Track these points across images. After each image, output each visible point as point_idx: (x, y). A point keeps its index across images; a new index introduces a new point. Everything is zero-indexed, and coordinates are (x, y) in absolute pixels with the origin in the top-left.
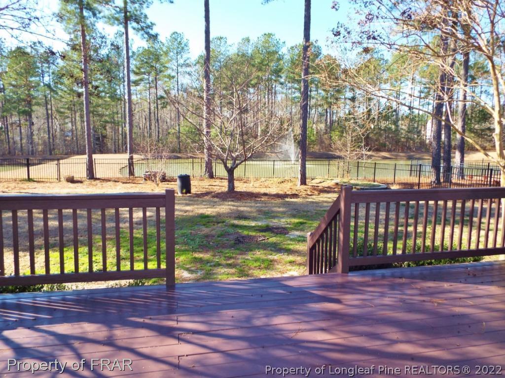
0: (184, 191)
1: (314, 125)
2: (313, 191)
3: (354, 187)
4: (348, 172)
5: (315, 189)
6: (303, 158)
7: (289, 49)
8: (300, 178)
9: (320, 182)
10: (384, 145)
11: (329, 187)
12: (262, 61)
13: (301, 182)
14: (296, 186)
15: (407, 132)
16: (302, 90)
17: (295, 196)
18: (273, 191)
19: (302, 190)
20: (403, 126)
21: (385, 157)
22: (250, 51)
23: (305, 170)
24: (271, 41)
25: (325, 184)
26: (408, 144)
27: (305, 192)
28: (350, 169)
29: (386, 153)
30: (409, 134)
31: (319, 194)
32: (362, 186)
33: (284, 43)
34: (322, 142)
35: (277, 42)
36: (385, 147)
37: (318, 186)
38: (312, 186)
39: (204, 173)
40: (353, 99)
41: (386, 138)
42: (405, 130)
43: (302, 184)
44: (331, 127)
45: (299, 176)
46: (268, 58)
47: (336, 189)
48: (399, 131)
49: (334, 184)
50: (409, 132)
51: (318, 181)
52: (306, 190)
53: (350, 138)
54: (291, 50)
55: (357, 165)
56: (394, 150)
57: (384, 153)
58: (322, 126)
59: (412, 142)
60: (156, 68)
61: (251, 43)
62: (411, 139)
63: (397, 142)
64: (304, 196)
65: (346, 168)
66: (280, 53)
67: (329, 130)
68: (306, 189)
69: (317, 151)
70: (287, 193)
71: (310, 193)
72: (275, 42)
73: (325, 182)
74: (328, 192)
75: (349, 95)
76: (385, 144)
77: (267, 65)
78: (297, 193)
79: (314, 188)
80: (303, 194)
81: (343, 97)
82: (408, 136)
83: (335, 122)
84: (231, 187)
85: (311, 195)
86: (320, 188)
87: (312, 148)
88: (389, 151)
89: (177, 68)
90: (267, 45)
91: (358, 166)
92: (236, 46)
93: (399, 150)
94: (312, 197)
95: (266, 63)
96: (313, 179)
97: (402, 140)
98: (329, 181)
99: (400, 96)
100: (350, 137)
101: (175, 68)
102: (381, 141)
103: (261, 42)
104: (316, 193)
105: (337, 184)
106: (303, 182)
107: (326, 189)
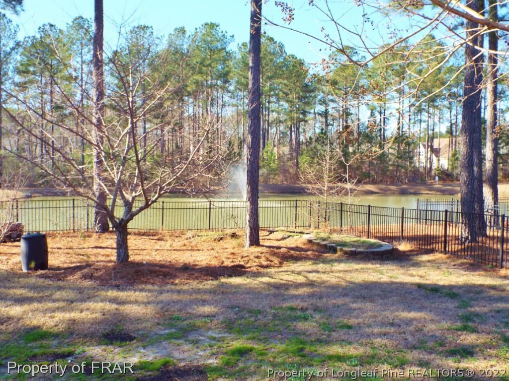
0: (33, 265)
1: (276, 149)
2: (271, 258)
3: (338, 248)
4: (325, 218)
5: (274, 254)
6: (253, 199)
7: (240, 45)
8: (248, 235)
9: (283, 239)
10: (368, 175)
11: (296, 249)
12: (204, 60)
13: (251, 241)
14: (243, 247)
15: (397, 157)
16: (250, 86)
17: (238, 270)
18: (203, 259)
19: (252, 257)
20: (390, 149)
21: (370, 191)
22: (185, 47)
23: (258, 221)
24: (214, 33)
25: (292, 242)
26: (398, 173)
27: (256, 260)
28: (328, 214)
29: (372, 186)
30: (400, 161)
31: (281, 263)
32: (353, 246)
33: (233, 36)
34: (286, 171)
35: (224, 36)
36: (369, 177)
37: (279, 248)
38: (269, 247)
39: (93, 223)
40: (325, 114)
41: (369, 166)
42: (393, 154)
43: (251, 244)
44: (297, 150)
45: (248, 231)
46: (210, 56)
47: (309, 253)
48: (387, 157)
49: (305, 241)
50: (399, 158)
51: (278, 235)
52: (258, 257)
53: (328, 166)
54: (242, 47)
55: (339, 208)
56: (381, 182)
57: (369, 185)
58: (286, 150)
59: (403, 170)
60: (51, 66)
61: (187, 36)
62: (402, 167)
63: (384, 171)
64: (254, 269)
65: (323, 212)
66: (227, 50)
67: (294, 154)
68: (259, 255)
69: (280, 183)
70: (226, 264)
71: (265, 263)
72: (220, 34)
73: (291, 238)
74: (296, 259)
75: (320, 108)
76: (369, 173)
77: (210, 65)
78: (242, 263)
79: (274, 251)
80: (253, 266)
81: (312, 111)
82: (398, 163)
83: (302, 145)
84: (122, 255)
85: (267, 267)
86: (282, 250)
87: (273, 179)
88: (374, 182)
89: (82, 66)
90: (209, 39)
91: (341, 211)
92: (167, 37)
93: (387, 182)
94: (269, 270)
95: (208, 62)
96: (271, 232)
97: (391, 168)
98: (297, 237)
99: (386, 111)
100: (328, 164)
101: (79, 66)
102: (364, 170)
103: (200, 35)
104: (276, 261)
105: (310, 241)
106: (255, 241)
107: (292, 252)
